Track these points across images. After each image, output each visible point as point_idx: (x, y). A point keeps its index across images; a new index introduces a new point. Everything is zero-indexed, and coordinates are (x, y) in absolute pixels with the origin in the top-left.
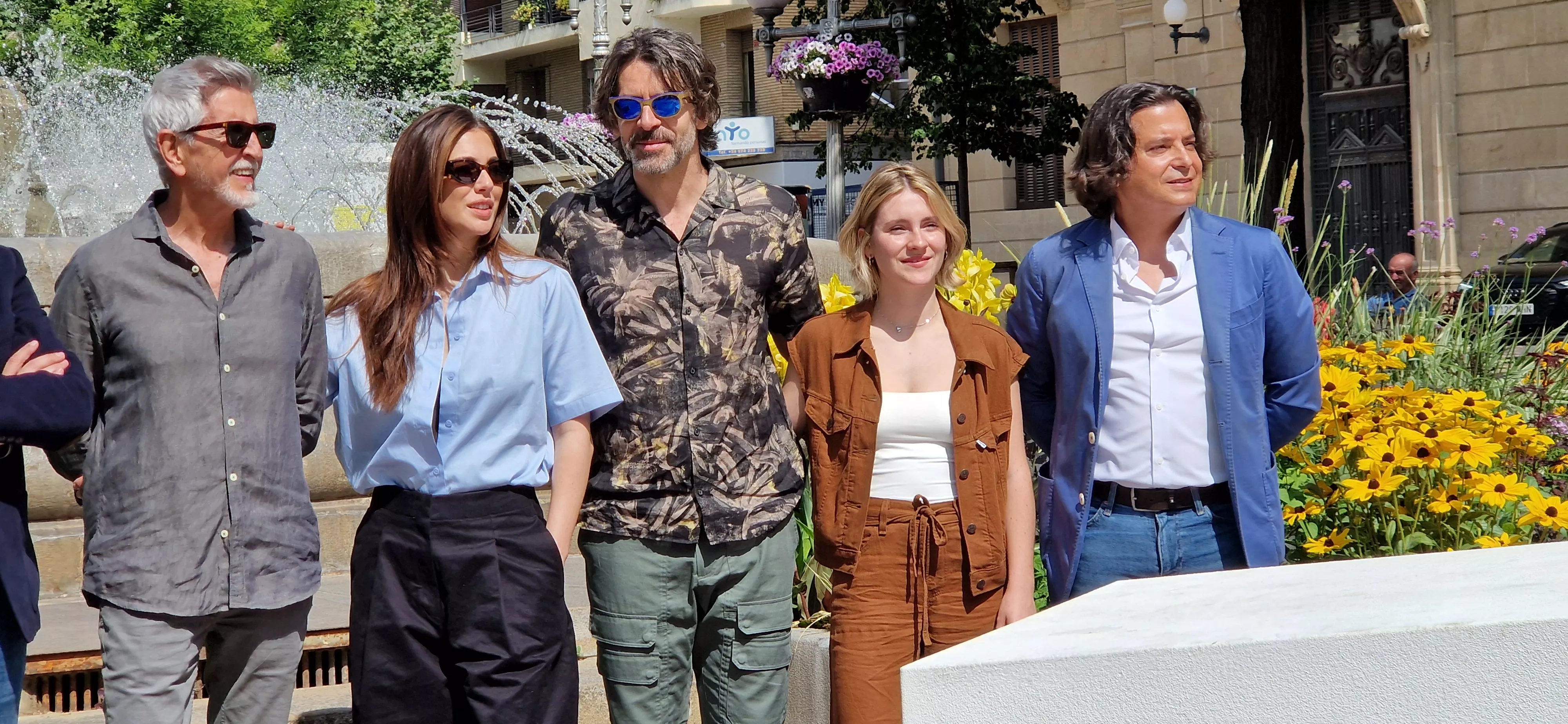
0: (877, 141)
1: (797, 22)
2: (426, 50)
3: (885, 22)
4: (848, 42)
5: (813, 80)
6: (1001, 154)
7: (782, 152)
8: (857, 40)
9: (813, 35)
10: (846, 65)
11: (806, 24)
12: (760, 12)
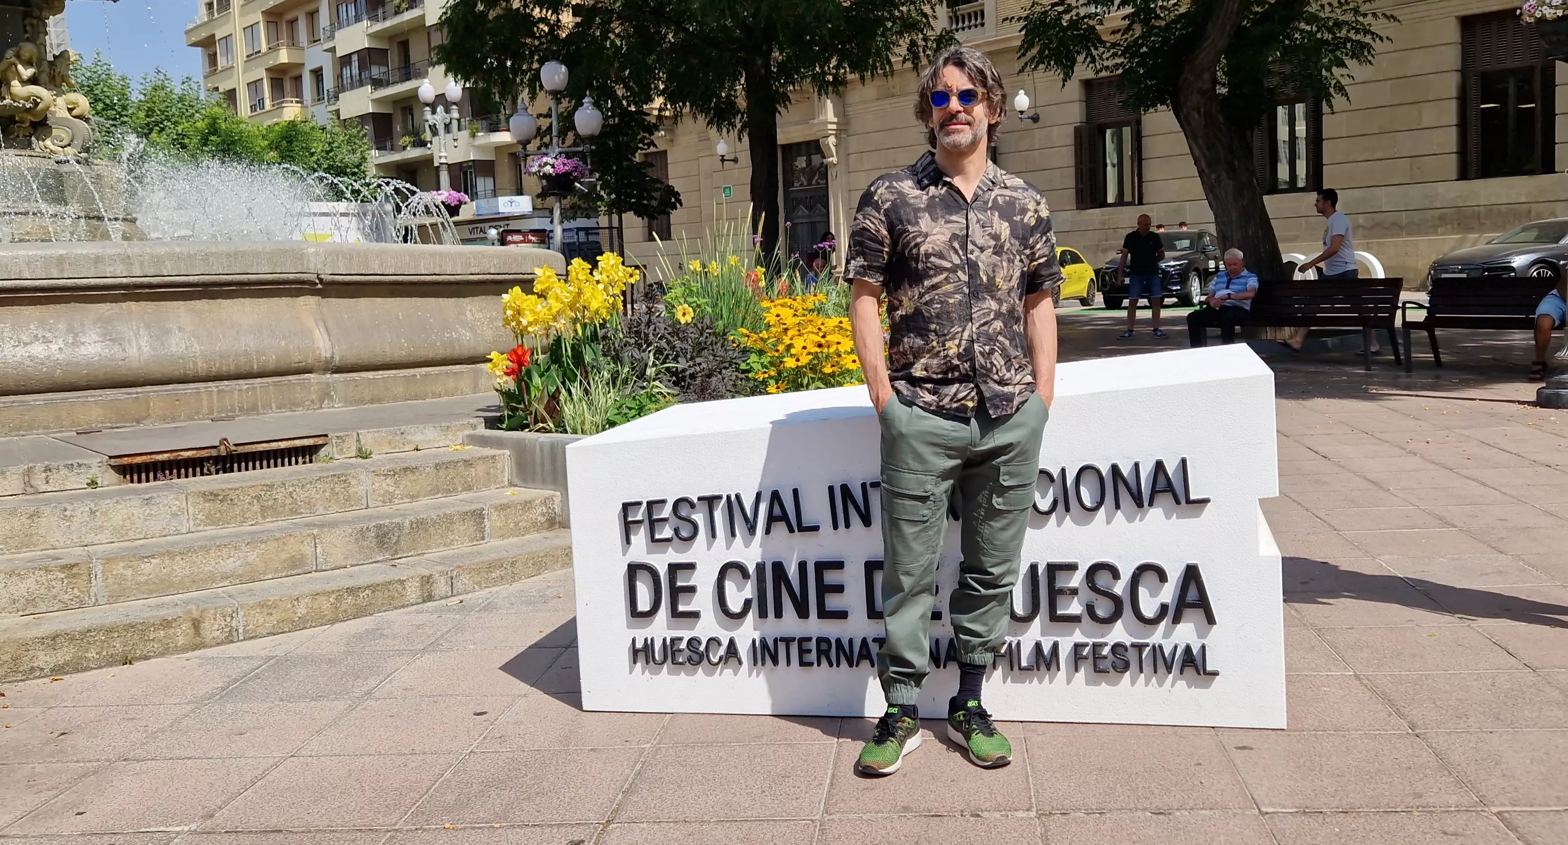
0: (580, 207)
1: (539, 148)
2: (355, 158)
3: (580, 149)
4: (562, 159)
5: (546, 176)
6: (638, 213)
7: (536, 213)
8: (568, 157)
9: (546, 154)
10: (562, 169)
11: (543, 150)
12: (519, 142)
